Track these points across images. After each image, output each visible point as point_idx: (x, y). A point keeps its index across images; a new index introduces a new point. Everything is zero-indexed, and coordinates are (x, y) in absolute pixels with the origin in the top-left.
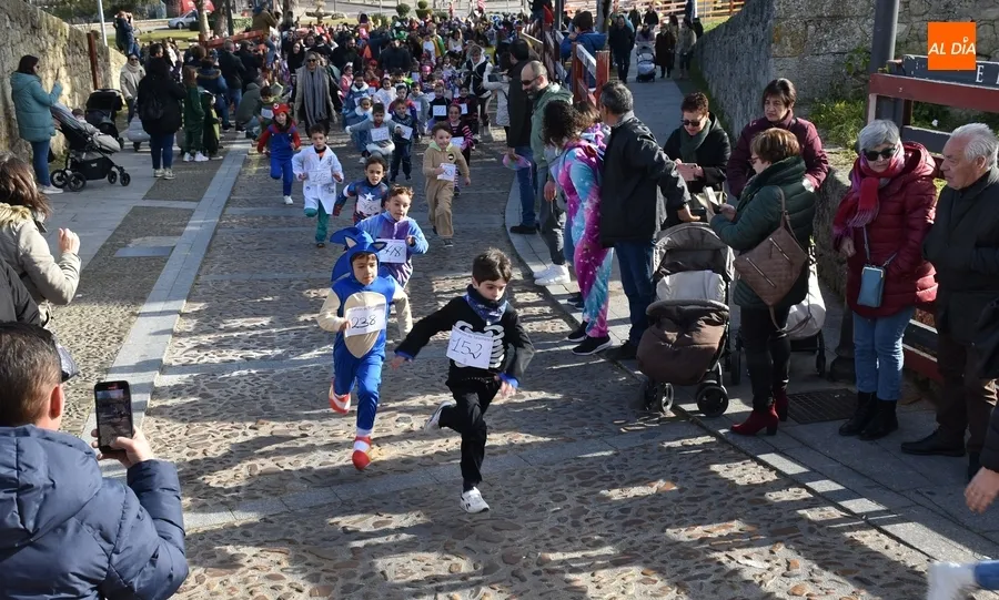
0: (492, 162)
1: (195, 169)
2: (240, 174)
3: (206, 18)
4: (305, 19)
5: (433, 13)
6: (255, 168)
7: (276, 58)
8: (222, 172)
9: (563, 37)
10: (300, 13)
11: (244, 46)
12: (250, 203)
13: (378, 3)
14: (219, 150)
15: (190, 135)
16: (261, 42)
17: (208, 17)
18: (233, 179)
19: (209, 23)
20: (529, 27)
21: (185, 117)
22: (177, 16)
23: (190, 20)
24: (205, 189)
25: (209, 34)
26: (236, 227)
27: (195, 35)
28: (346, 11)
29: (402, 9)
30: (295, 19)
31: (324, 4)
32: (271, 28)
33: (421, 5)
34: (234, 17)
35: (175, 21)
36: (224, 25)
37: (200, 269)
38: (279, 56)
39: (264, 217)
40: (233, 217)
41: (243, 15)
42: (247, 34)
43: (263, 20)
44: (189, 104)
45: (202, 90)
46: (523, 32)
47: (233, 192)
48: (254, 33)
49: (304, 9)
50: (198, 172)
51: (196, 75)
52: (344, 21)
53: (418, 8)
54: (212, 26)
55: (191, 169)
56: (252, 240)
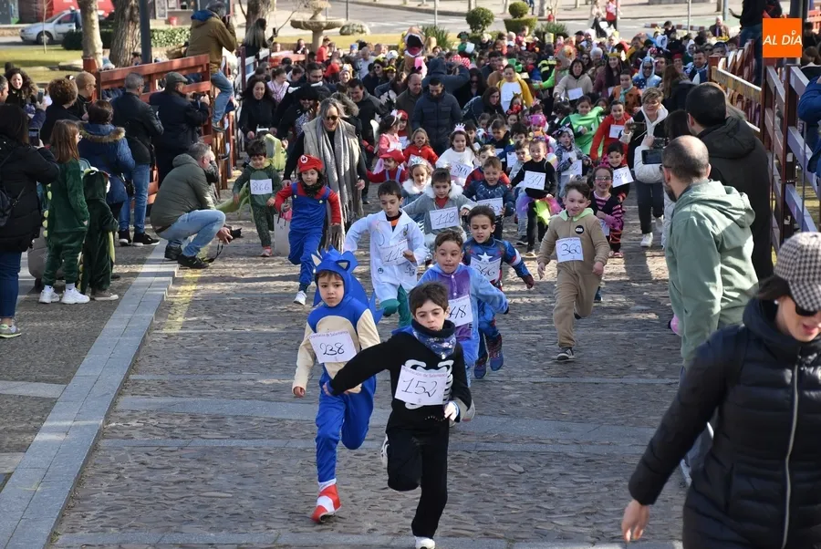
0: (649, 321)
1: (62, 318)
2: (149, 330)
3: (96, 25)
4: (289, 34)
5: (538, 25)
6: (180, 320)
7: (230, 107)
8: (114, 325)
9: (806, 81)
10: (278, 20)
11: (171, 85)
12: (166, 389)
13: (431, 6)
14: (114, 283)
15: (57, 251)
16: (204, 77)
17: (101, 23)
18: (137, 340)
19: (103, 36)
20: (735, 55)
21: (51, 219)
22: (38, 19)
23: (65, 28)
24: (80, 358)
25: (102, 58)
26: (137, 435)
27: (76, 59)
28: (366, 20)
29: (477, 19)
30: (268, 33)
31: (327, 5)
32: (225, 52)
33: (515, 10)
34: (153, 25)
35: (34, 29)
36: (132, 42)
37: (60, 520)
38: (235, 103)
39: (194, 418)
40: (132, 416)
41: (168, 22)
42: (177, 63)
43: (210, 36)
44: (63, 192)
45: (86, 168)
46: (720, 67)
47: (133, 367)
48: (192, 61)
49: (288, 14)
50: (67, 325)
51: (78, 138)
52: (362, 37)
53: (509, 16)
54: (107, 41)
55: (54, 318)
56: (166, 463)
